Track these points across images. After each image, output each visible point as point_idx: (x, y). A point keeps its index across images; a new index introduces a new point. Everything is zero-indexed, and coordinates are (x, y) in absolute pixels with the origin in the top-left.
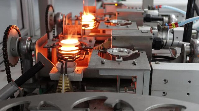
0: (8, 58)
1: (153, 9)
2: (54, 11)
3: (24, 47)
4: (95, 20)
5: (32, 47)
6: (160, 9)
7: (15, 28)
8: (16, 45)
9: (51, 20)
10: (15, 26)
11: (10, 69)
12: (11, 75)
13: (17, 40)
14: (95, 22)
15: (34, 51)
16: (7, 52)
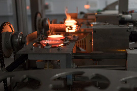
0: (2, 49)
1: (127, 13)
2: (41, 17)
3: (16, 40)
4: (77, 24)
5: (23, 40)
6: (133, 14)
7: (9, 25)
8: (10, 39)
9: (39, 24)
10: (9, 23)
11: (4, 59)
12: (4, 64)
13: (11, 35)
14: (77, 25)
15: (25, 44)
16: (2, 44)
